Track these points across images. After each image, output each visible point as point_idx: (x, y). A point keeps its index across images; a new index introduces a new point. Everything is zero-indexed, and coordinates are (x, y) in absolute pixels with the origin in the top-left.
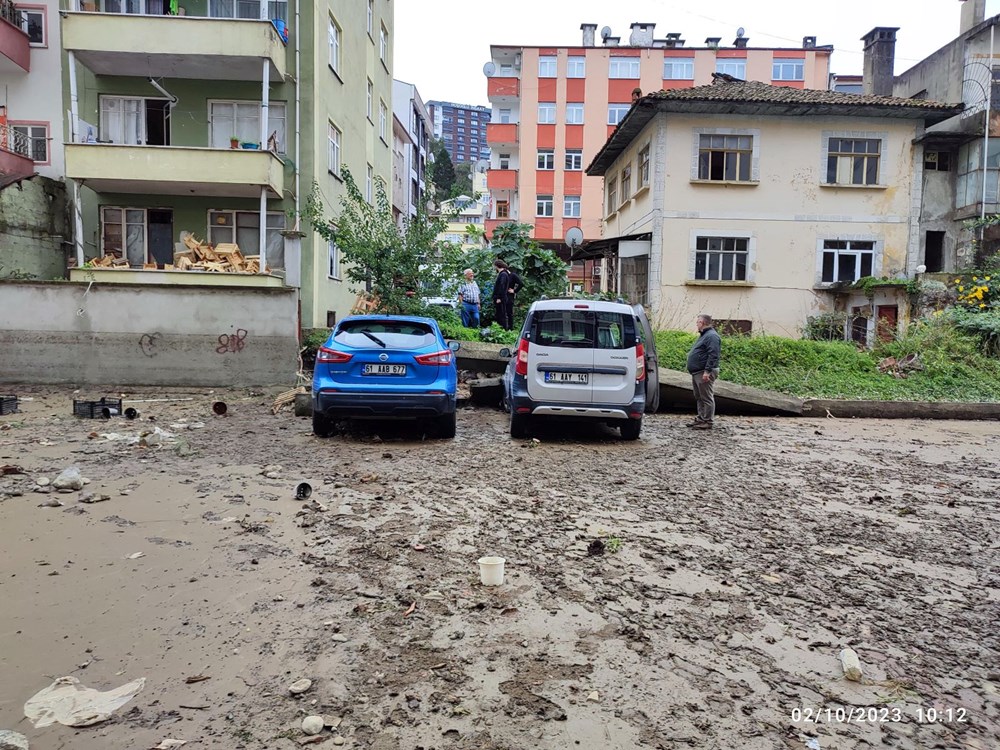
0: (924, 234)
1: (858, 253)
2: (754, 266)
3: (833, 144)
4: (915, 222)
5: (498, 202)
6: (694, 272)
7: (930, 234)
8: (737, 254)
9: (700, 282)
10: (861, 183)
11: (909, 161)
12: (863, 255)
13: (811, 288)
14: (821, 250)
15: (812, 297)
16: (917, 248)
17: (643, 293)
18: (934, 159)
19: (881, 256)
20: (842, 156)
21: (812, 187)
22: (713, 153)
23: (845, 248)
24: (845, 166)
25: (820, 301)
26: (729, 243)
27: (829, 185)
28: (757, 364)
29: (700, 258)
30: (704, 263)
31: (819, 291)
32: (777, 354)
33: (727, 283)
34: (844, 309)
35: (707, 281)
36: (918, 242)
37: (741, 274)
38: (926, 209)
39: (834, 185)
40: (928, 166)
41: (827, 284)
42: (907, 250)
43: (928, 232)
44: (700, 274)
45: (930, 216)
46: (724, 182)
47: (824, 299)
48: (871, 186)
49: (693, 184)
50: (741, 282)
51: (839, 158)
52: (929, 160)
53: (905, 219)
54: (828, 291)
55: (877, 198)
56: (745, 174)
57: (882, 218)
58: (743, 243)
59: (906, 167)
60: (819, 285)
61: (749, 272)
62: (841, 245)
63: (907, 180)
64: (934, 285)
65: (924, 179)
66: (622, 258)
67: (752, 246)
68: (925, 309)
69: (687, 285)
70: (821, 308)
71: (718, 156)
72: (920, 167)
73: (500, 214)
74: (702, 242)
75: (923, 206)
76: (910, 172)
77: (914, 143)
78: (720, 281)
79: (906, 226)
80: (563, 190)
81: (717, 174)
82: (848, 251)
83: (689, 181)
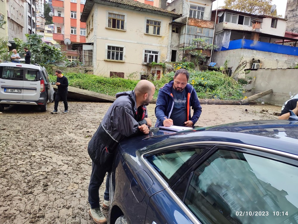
0: (171, 51)
1: (154, 55)
2: (125, 56)
3: (148, 21)
4: (169, 47)
5: (57, 27)
6: (107, 57)
7: (173, 51)
8: (120, 52)
9: (109, 60)
10: (155, 34)
11: (168, 29)
12: (155, 55)
13: (141, 64)
14: (144, 53)
15: (141, 67)
16: (169, 54)
17: (91, 62)
18: (175, 29)
19: (160, 56)
20: (150, 25)
21: (142, 34)
22: (113, 19)
23: (151, 53)
24: (151, 28)
25: (144, 68)
26: (117, 48)
27: (146, 34)
28: (113, 86)
29: (109, 52)
30: (110, 54)
31: (143, 65)
32: (119, 83)
33: (117, 61)
34: (150, 70)
35: (111, 60)
36: (170, 53)
37: (121, 59)
38: (172, 43)
39: (148, 34)
40: (173, 31)
41: (145, 63)
42: (167, 55)
43: (172, 50)
44: (109, 57)
45: (173, 46)
46: (116, 29)
47: (145, 68)
48: (158, 35)
49: (106, 28)
50: (121, 61)
51: (149, 26)
52: (173, 30)
53: (167, 46)
54: (146, 65)
55: (159, 39)
56: (123, 27)
57: (160, 45)
58: (122, 49)
59: (167, 31)
60: (143, 63)
61: (124, 58)
62: (150, 52)
63: (167, 35)
64: (169, 66)
65: (172, 35)
66: (84, 50)
67: (124, 50)
68: (167, 72)
69: (104, 60)
70: (144, 70)
71: (114, 20)
72: (171, 31)
73: (58, 32)
74: (109, 47)
75: (171, 43)
76: (168, 32)
77: (170, 24)
78: (115, 60)
79: (166, 48)
80: (80, 26)
81: (114, 26)
82: (151, 54)
83: (105, 27)
